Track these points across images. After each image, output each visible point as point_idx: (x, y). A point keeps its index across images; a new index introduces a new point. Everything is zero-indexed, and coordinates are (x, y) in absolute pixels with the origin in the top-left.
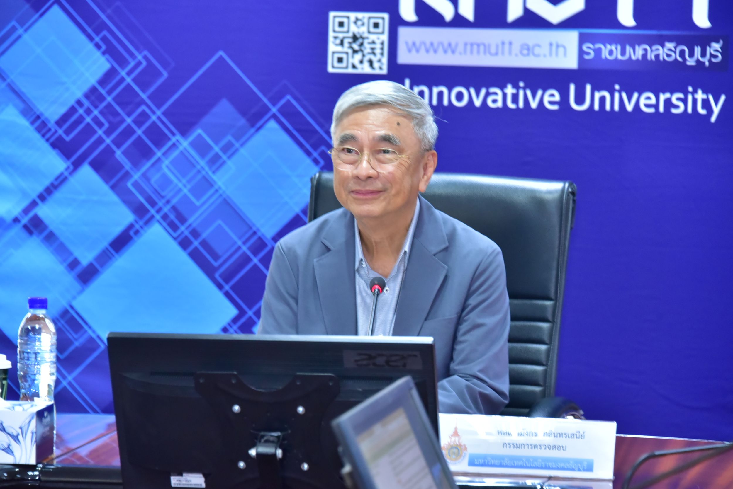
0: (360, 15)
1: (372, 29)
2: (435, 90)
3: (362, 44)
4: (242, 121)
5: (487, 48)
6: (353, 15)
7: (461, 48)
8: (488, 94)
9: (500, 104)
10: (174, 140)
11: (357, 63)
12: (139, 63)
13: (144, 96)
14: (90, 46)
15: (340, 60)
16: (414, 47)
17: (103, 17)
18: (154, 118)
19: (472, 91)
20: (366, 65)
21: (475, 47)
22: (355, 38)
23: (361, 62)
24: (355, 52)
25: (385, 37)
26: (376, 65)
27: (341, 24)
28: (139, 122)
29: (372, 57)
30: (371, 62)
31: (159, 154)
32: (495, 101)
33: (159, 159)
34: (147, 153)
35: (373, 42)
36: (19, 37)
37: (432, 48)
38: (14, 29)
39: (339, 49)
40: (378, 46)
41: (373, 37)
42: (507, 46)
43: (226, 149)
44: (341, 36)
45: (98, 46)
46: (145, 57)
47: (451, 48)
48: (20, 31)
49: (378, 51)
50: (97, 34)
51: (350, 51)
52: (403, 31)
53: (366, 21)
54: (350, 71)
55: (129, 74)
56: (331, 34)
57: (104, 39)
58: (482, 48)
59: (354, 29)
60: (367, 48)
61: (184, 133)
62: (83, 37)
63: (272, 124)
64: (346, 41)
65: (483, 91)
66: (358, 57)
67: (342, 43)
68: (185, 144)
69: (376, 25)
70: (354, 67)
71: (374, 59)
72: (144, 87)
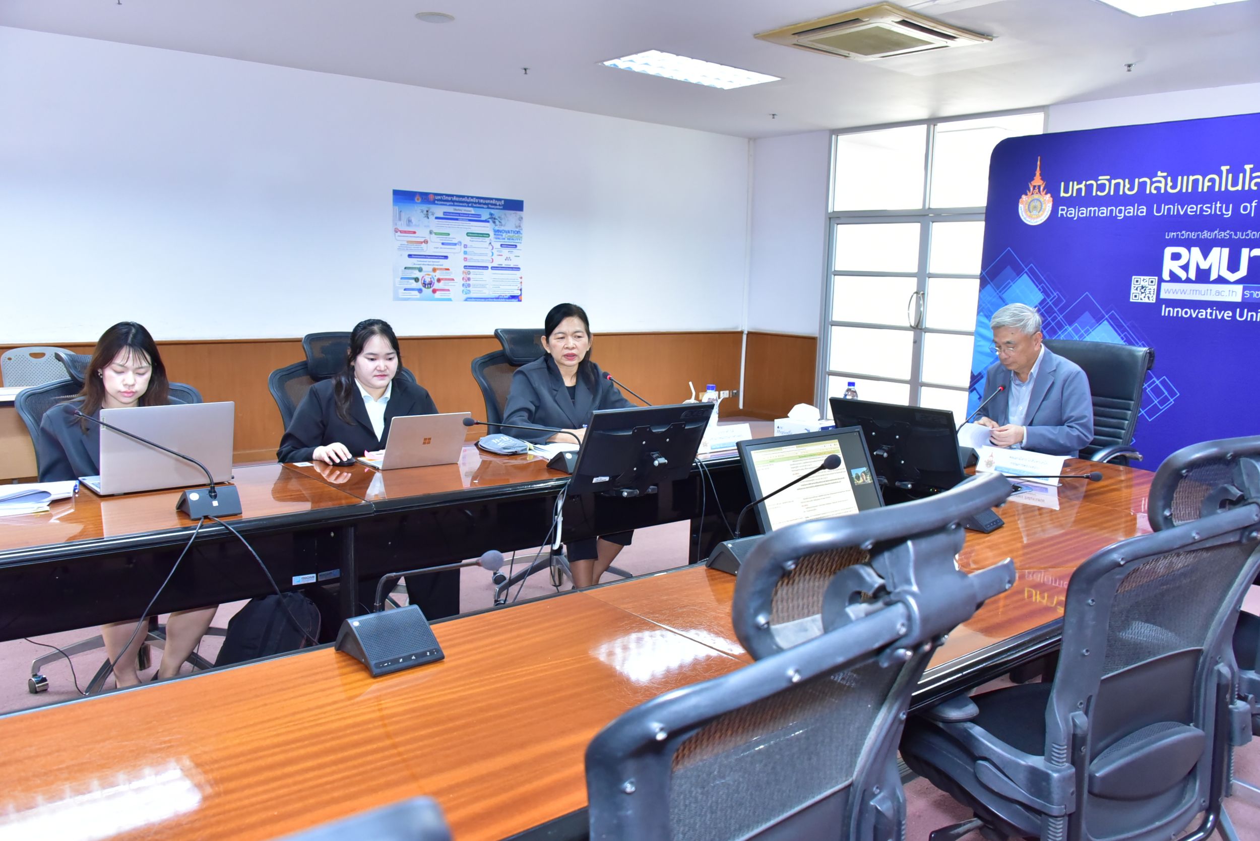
0: (1145, 277)
1: (1150, 284)
2: (1176, 310)
3: (1145, 290)
4: (1094, 321)
5: (1200, 292)
6: (1142, 278)
7: (1188, 292)
8: (1199, 312)
9: (1204, 317)
10: (1066, 327)
11: (1143, 298)
12: (1055, 296)
13: (1056, 310)
14: (1037, 289)
15: (1136, 296)
16: (1168, 291)
17: (1043, 278)
18: (1059, 318)
19: (1192, 310)
20: (1147, 298)
21: (1195, 292)
22: (1143, 287)
23: (1145, 297)
24: (1142, 293)
25: (1155, 287)
26: (1151, 298)
27: (1137, 281)
28: (1053, 320)
29: (1149, 295)
30: (1149, 298)
31: (1060, 333)
32: (1202, 315)
33: (1060, 335)
34: (1055, 333)
35: (1150, 289)
36: (1011, 286)
37: (1175, 292)
38: (1009, 283)
39: (1136, 292)
40: (1152, 291)
41: (1150, 287)
42: (1209, 291)
43: (1086, 332)
44: (1137, 286)
45: (1040, 290)
46: (1057, 294)
47: (1184, 292)
48: (1012, 284)
49: (1152, 293)
50: (1040, 285)
51: (1140, 293)
52: (1163, 285)
53: (1148, 280)
54: (1140, 301)
55: (1051, 301)
56: (1133, 285)
57: (1042, 287)
58: (1198, 292)
59: (1143, 283)
60: (1147, 291)
61: (1070, 325)
62: (1035, 286)
63: (1106, 322)
64: (1139, 288)
65: (1197, 311)
66: (1144, 295)
67: (1137, 289)
68: (1070, 329)
69: (1152, 282)
70: (1141, 299)
71: (1150, 296)
72: (1056, 306)
